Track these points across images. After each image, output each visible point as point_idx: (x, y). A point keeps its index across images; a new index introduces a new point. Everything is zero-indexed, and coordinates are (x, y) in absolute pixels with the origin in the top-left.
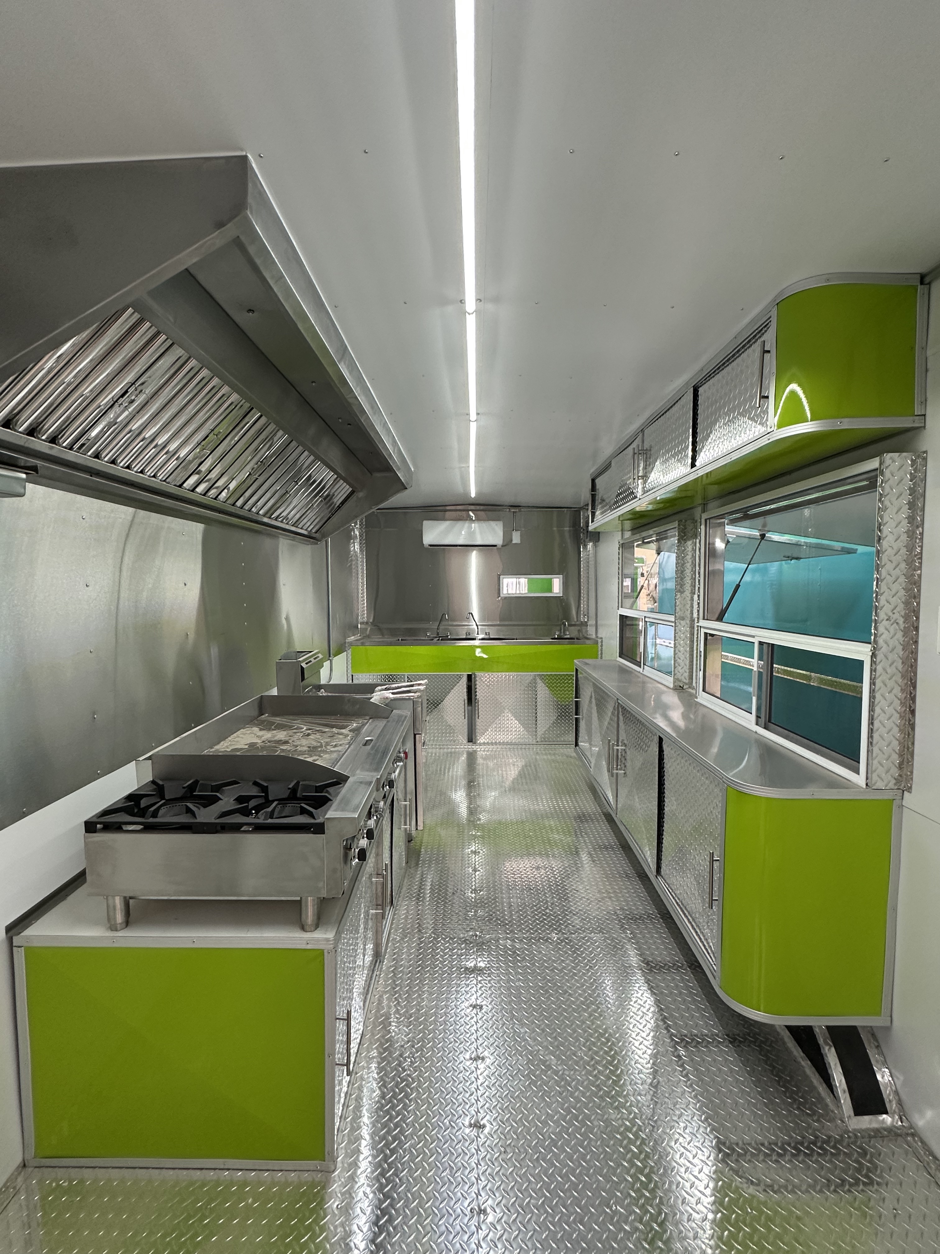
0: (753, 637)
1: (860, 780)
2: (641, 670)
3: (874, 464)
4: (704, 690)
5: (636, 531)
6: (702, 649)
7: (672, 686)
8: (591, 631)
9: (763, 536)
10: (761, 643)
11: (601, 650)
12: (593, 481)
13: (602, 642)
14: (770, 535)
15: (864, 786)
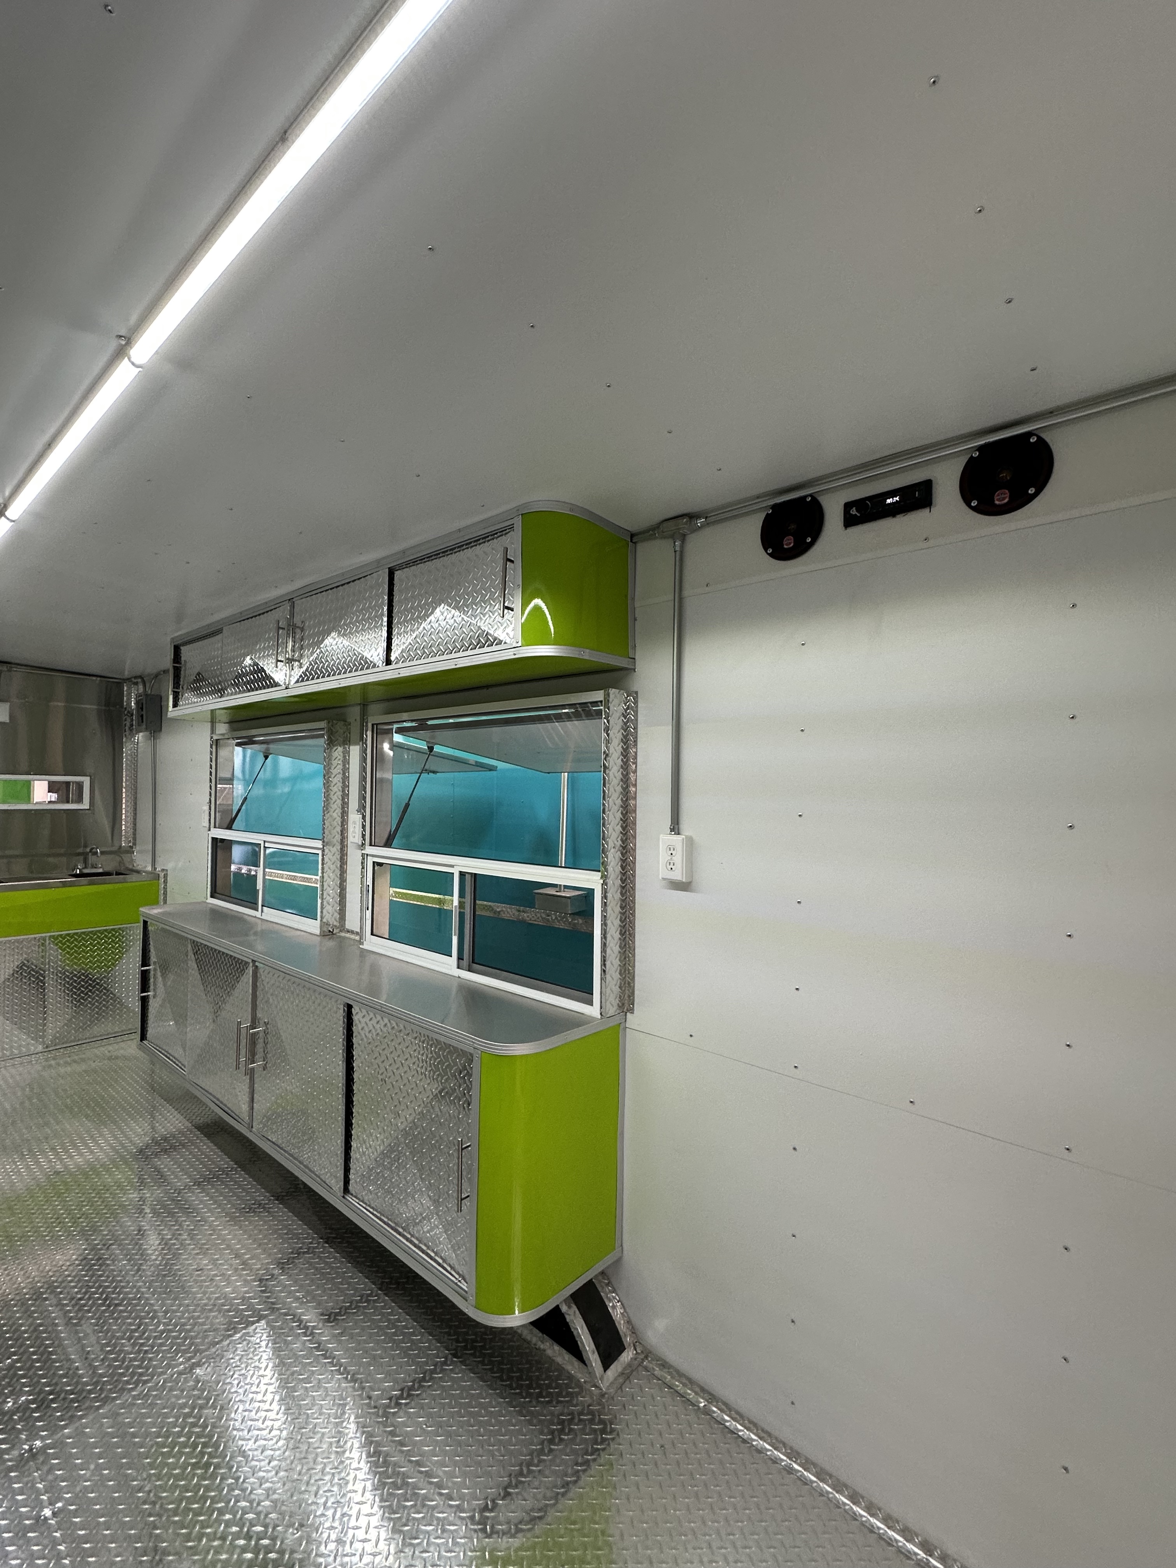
0: (452, 866)
1: (593, 1011)
2: (258, 914)
3: (599, 696)
4: (372, 934)
5: (235, 725)
6: (370, 883)
7: (318, 932)
8: (141, 861)
9: (431, 749)
10: (462, 874)
11: (165, 889)
12: (177, 649)
13: (166, 876)
14: (437, 749)
15: (599, 1017)
